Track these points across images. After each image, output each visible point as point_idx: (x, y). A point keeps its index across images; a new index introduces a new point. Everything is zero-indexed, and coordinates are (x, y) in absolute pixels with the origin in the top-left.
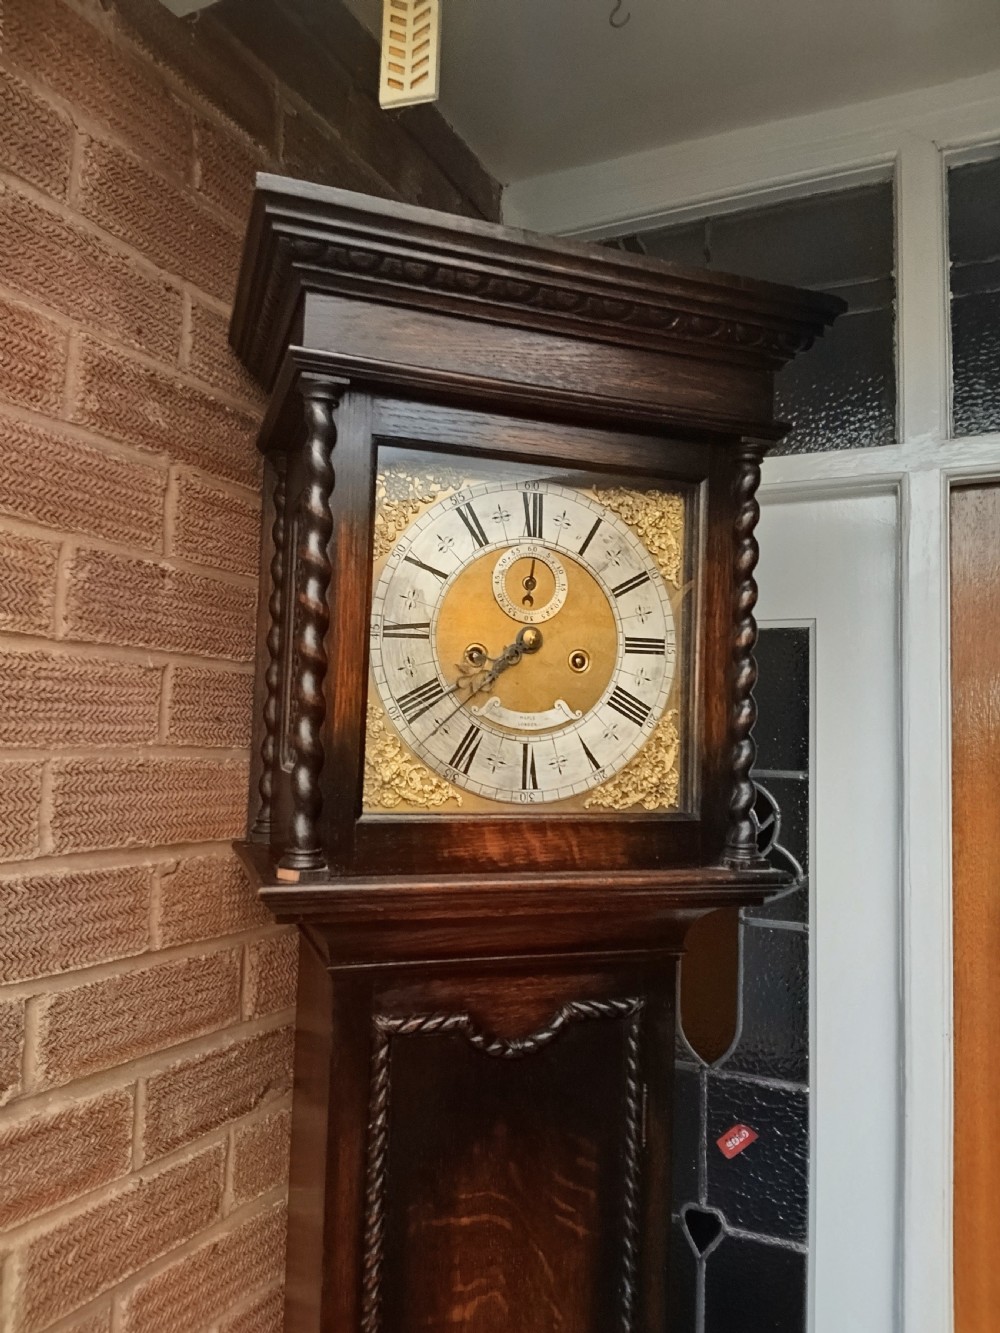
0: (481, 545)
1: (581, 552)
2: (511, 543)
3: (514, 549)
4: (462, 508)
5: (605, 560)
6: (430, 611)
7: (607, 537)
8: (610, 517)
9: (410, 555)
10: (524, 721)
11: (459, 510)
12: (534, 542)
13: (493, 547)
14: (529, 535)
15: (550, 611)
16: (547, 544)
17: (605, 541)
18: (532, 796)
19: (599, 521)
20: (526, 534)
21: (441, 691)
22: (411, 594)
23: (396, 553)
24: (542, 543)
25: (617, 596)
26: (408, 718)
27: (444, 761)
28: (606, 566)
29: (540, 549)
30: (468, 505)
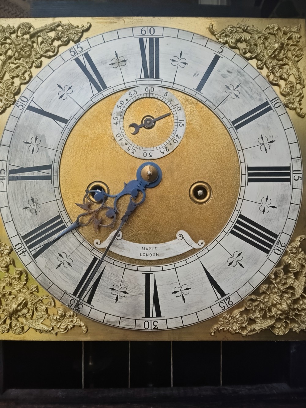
0: (99, 90)
1: (199, 88)
2: (128, 85)
3: (131, 91)
4: (81, 58)
5: (225, 94)
6: (51, 153)
7: (224, 72)
8: (228, 52)
9: (33, 105)
10: (146, 252)
11: (78, 60)
12: (151, 82)
13: (111, 91)
14: (146, 76)
15: (169, 146)
16: (163, 83)
17: (224, 76)
18: (156, 323)
19: (217, 58)
20: (143, 76)
21: (64, 227)
22: (34, 139)
23: (20, 104)
24: (159, 83)
25: (237, 128)
26: (33, 253)
27: (68, 292)
28: (225, 100)
29: (157, 89)
30: (87, 55)
